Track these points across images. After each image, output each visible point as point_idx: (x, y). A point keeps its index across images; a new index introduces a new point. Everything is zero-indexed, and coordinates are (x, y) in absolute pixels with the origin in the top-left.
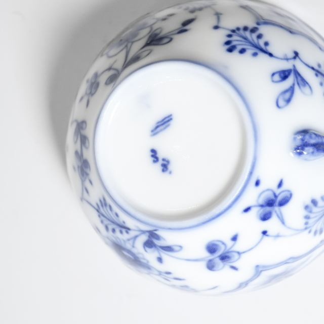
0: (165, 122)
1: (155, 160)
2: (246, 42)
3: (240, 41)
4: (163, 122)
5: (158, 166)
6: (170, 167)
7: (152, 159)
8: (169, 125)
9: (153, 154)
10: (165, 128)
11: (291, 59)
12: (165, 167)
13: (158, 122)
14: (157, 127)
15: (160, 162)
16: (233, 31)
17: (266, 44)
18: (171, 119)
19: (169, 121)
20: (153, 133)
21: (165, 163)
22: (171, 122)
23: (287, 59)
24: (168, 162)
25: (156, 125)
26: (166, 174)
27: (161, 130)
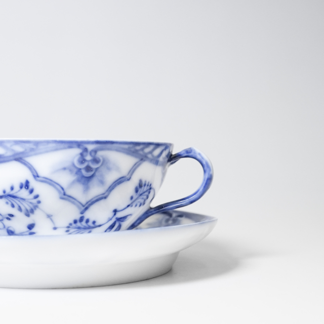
16: (68, 227)
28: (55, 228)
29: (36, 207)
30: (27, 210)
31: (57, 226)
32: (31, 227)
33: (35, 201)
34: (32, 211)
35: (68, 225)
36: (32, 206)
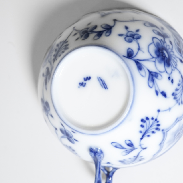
0: (104, 85)
1: (85, 79)
2: (149, 127)
3: (149, 124)
4: (104, 84)
5: (82, 81)
6: (82, 87)
7: (86, 77)
8: (102, 87)
9: (88, 78)
10: (101, 85)
11: (141, 147)
12: (82, 84)
13: (104, 82)
14: (102, 81)
15: (84, 82)
16: (156, 120)
17: (148, 136)
18: (105, 89)
19: (105, 87)
20: (99, 78)
21: (84, 84)
22: (104, 89)
23: (140, 145)
24: (84, 86)
25: (102, 80)
26: (78, 85)
27: (100, 83)
28: (159, 111)
29: (177, 101)
30: (176, 95)
31: (160, 112)
32: (164, 94)
33: (180, 101)
34: (175, 98)
35: (158, 120)
36: (178, 98)
